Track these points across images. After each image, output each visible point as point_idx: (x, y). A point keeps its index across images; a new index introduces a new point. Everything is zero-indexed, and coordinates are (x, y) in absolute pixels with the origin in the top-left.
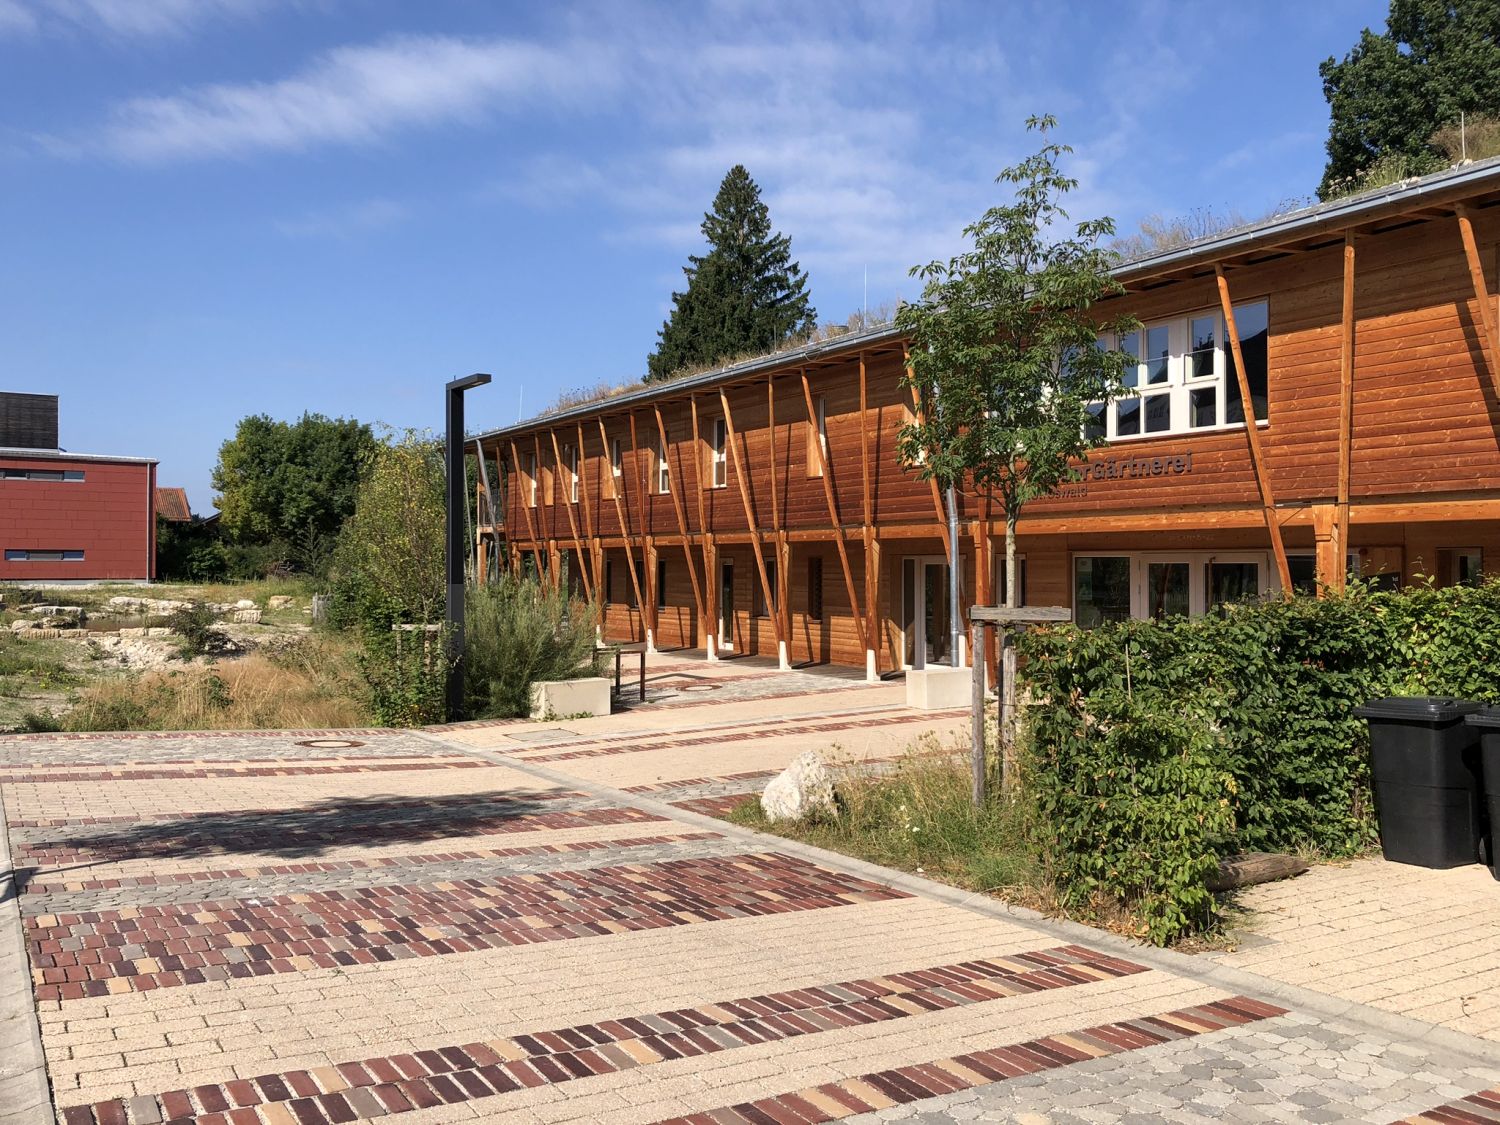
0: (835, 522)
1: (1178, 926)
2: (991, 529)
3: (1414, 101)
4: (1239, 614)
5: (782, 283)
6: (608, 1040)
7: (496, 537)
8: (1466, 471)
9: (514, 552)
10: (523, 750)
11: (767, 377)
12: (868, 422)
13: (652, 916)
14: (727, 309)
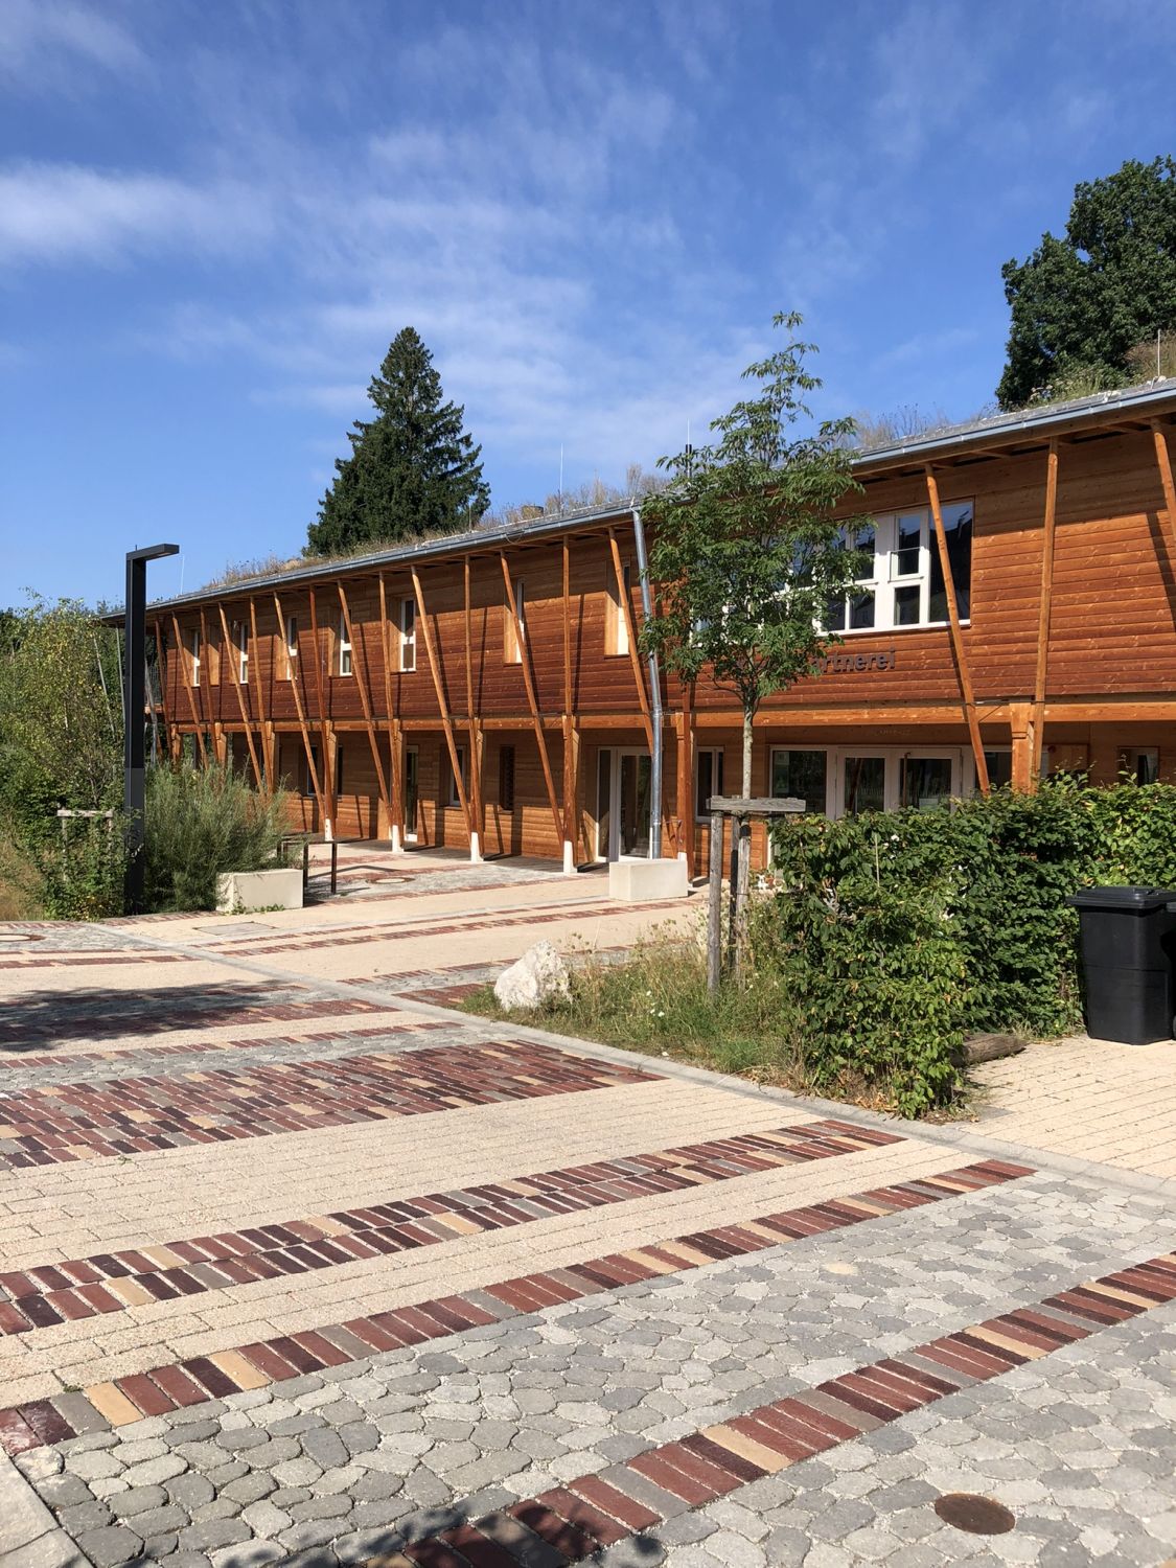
0: (534, 710)
1: (925, 1100)
2: (694, 720)
3: (1091, 309)
4: (965, 807)
5: (453, 455)
6: (423, 1214)
7: (154, 718)
8: (1152, 674)
9: (173, 733)
10: (219, 944)
11: (463, 557)
12: (571, 609)
13: (420, 1101)
14: (395, 480)
